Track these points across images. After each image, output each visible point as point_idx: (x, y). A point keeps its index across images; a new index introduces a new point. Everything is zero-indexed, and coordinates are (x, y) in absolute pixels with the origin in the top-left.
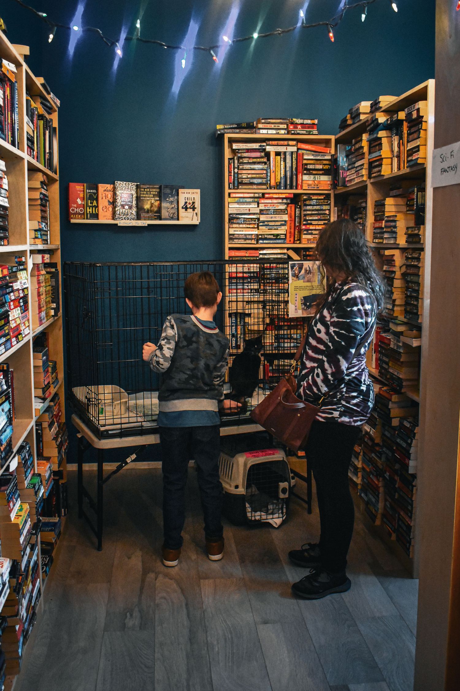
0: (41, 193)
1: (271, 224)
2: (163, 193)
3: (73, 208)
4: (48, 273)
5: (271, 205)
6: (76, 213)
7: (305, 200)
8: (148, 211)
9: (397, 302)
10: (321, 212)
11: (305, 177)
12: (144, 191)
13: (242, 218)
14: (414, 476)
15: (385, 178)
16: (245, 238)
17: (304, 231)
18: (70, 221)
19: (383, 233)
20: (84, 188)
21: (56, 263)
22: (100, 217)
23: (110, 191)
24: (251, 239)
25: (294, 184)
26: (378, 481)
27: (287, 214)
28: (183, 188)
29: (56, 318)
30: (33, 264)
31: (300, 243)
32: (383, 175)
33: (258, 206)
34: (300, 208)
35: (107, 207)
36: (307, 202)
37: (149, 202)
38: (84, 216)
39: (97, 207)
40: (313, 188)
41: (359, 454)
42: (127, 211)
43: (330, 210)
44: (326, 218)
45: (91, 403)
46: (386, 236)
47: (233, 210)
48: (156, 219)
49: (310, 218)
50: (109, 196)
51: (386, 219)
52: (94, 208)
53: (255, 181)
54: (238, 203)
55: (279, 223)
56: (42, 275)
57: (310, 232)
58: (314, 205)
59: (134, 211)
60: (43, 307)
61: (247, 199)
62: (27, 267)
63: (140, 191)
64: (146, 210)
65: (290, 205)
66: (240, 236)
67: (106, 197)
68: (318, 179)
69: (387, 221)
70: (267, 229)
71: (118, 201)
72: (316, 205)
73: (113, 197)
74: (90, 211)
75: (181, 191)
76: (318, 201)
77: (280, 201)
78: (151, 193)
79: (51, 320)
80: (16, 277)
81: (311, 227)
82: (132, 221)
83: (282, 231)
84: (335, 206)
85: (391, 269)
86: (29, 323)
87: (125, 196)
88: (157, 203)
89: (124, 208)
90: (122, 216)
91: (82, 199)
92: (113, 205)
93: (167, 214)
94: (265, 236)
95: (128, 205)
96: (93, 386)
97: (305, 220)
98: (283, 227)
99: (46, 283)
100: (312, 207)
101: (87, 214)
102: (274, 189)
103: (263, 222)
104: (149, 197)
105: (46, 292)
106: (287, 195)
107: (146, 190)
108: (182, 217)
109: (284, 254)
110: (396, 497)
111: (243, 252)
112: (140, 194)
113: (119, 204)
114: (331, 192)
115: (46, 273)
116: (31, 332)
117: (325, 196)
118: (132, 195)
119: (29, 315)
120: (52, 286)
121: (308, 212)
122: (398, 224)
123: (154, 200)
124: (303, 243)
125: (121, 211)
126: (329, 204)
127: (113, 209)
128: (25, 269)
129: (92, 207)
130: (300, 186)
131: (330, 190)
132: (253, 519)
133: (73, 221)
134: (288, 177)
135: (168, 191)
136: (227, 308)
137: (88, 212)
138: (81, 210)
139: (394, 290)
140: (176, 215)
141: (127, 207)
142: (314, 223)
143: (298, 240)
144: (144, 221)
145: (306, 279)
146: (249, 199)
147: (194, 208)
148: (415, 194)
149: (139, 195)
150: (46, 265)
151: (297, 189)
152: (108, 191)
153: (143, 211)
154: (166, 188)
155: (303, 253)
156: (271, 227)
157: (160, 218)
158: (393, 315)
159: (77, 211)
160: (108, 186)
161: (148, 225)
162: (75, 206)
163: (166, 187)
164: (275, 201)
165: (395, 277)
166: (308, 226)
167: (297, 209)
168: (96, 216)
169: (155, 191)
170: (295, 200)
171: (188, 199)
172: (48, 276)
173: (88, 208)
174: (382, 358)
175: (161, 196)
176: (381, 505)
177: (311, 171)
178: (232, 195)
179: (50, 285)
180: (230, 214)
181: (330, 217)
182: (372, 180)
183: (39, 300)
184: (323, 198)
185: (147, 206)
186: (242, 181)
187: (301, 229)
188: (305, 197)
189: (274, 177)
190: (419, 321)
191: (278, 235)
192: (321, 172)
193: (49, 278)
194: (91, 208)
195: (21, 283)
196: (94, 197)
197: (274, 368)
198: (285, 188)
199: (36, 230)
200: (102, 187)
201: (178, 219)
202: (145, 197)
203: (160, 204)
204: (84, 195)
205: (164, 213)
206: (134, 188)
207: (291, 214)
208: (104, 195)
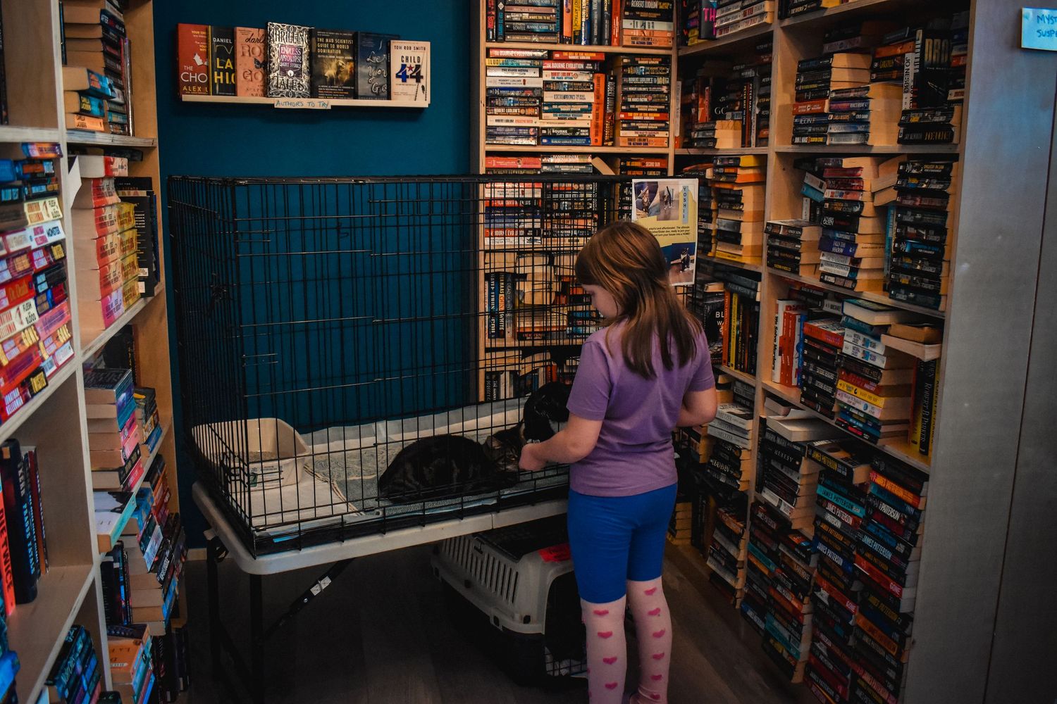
0: (103, 12)
1: (563, 108)
2: (361, 46)
3: (186, 74)
4: (124, 199)
5: (564, 74)
6: (192, 84)
7: (626, 66)
8: (332, 81)
9: (864, 264)
10: (654, 89)
11: (627, 24)
12: (325, 42)
13: (510, 96)
14: (908, 619)
15: (827, 14)
16: (516, 133)
17: (623, 123)
18: (181, 99)
19: (826, 124)
20: (207, 35)
21: (150, 179)
22: (239, 90)
23: (258, 41)
24: (528, 136)
25: (606, 36)
26: (801, 601)
27: (592, 91)
28: (398, 38)
29: (149, 299)
30: (83, 179)
31: (613, 145)
32: (825, 9)
33: (541, 76)
34: (615, 80)
35: (254, 73)
36: (630, 71)
37: (334, 65)
38: (208, 89)
39: (233, 71)
40: (641, 43)
41: (740, 536)
42: (291, 79)
43: (669, 85)
44: (663, 100)
45: (233, 478)
46: (834, 129)
47: (495, 82)
48: (346, 97)
49: (635, 100)
50: (257, 50)
51: (834, 95)
52: (227, 74)
53: (536, 27)
54: (504, 67)
55: (578, 108)
56: (112, 205)
57: (633, 124)
58: (642, 76)
59: (305, 80)
60: (116, 279)
61: (520, 61)
62: (60, 186)
63: (317, 42)
64: (328, 79)
65: (597, 75)
66: (508, 130)
67: (251, 52)
68: (649, 27)
69: (833, 101)
70: (557, 118)
71: (274, 60)
72: (645, 76)
73: (265, 54)
74: (219, 80)
75: (394, 43)
76: (648, 68)
77: (581, 66)
78: (338, 46)
79: (140, 305)
80: (19, 215)
81: (636, 117)
82: (302, 99)
83: (585, 121)
84: (678, 80)
85: (849, 197)
86: (70, 330)
87: (288, 51)
88: (348, 67)
89: (285, 74)
90: (281, 90)
91: (204, 56)
92: (265, 68)
93: (368, 87)
94: (553, 131)
95: (293, 69)
96: (234, 422)
97: (625, 103)
98: (585, 116)
99: (122, 223)
100: (637, 79)
101: (214, 85)
102: (570, 43)
103: (550, 104)
104: (333, 54)
105: (122, 243)
106: (594, 55)
107: (327, 40)
108: (397, 94)
109: (587, 164)
110: (851, 643)
111: (513, 160)
112: (317, 48)
113: (276, 67)
114: (673, 53)
115: (120, 201)
116: (79, 353)
117: (660, 60)
118: (302, 51)
119: (70, 311)
120: (139, 230)
121: (631, 89)
122: (873, 105)
123: (343, 60)
124: (621, 144)
125: (280, 79)
126: (668, 76)
127: (264, 76)
128: (56, 193)
129: (224, 71)
130: (615, 40)
131: (670, 49)
132: (557, 674)
133: (186, 98)
134: (596, 22)
135: (370, 44)
136: (482, 265)
137: (216, 81)
138: (203, 78)
139: (858, 239)
140: (384, 90)
141: (291, 73)
142: (642, 109)
143: (611, 140)
144: (325, 101)
145: (662, 214)
146: (525, 61)
147: (418, 78)
148: (919, 42)
149: (314, 51)
150: (120, 183)
151: (610, 44)
152: (254, 41)
153: (322, 81)
154: (367, 37)
155: (619, 163)
156: (563, 115)
157: (356, 96)
158: (852, 289)
159: (193, 79)
160: (255, 31)
161: (332, 106)
162: (191, 68)
163: (367, 35)
164: (571, 66)
165: (863, 214)
166: (630, 114)
167: (609, 83)
168: (231, 89)
169: (345, 44)
170: (606, 65)
171: (407, 59)
172: (128, 208)
173: (216, 73)
174: (815, 369)
175: (356, 53)
176: (804, 648)
177: (638, 13)
178: (493, 53)
179: (133, 228)
180: (488, 89)
181: (669, 99)
182: (787, 22)
183: (103, 267)
184: (657, 62)
185: (330, 72)
186: (512, 26)
187: (615, 121)
188: (625, 61)
189: (569, 21)
190: (941, 308)
191: (576, 130)
192: (655, 15)
193: (132, 212)
194: (221, 73)
195: (38, 231)
196: (227, 53)
197: (565, 371)
198: (590, 42)
199: (82, 93)
200: (242, 34)
201: (389, 97)
202: (325, 54)
203: (355, 67)
204: (207, 49)
205: (363, 85)
206: (305, 36)
207: (598, 91)
208: (247, 49)
